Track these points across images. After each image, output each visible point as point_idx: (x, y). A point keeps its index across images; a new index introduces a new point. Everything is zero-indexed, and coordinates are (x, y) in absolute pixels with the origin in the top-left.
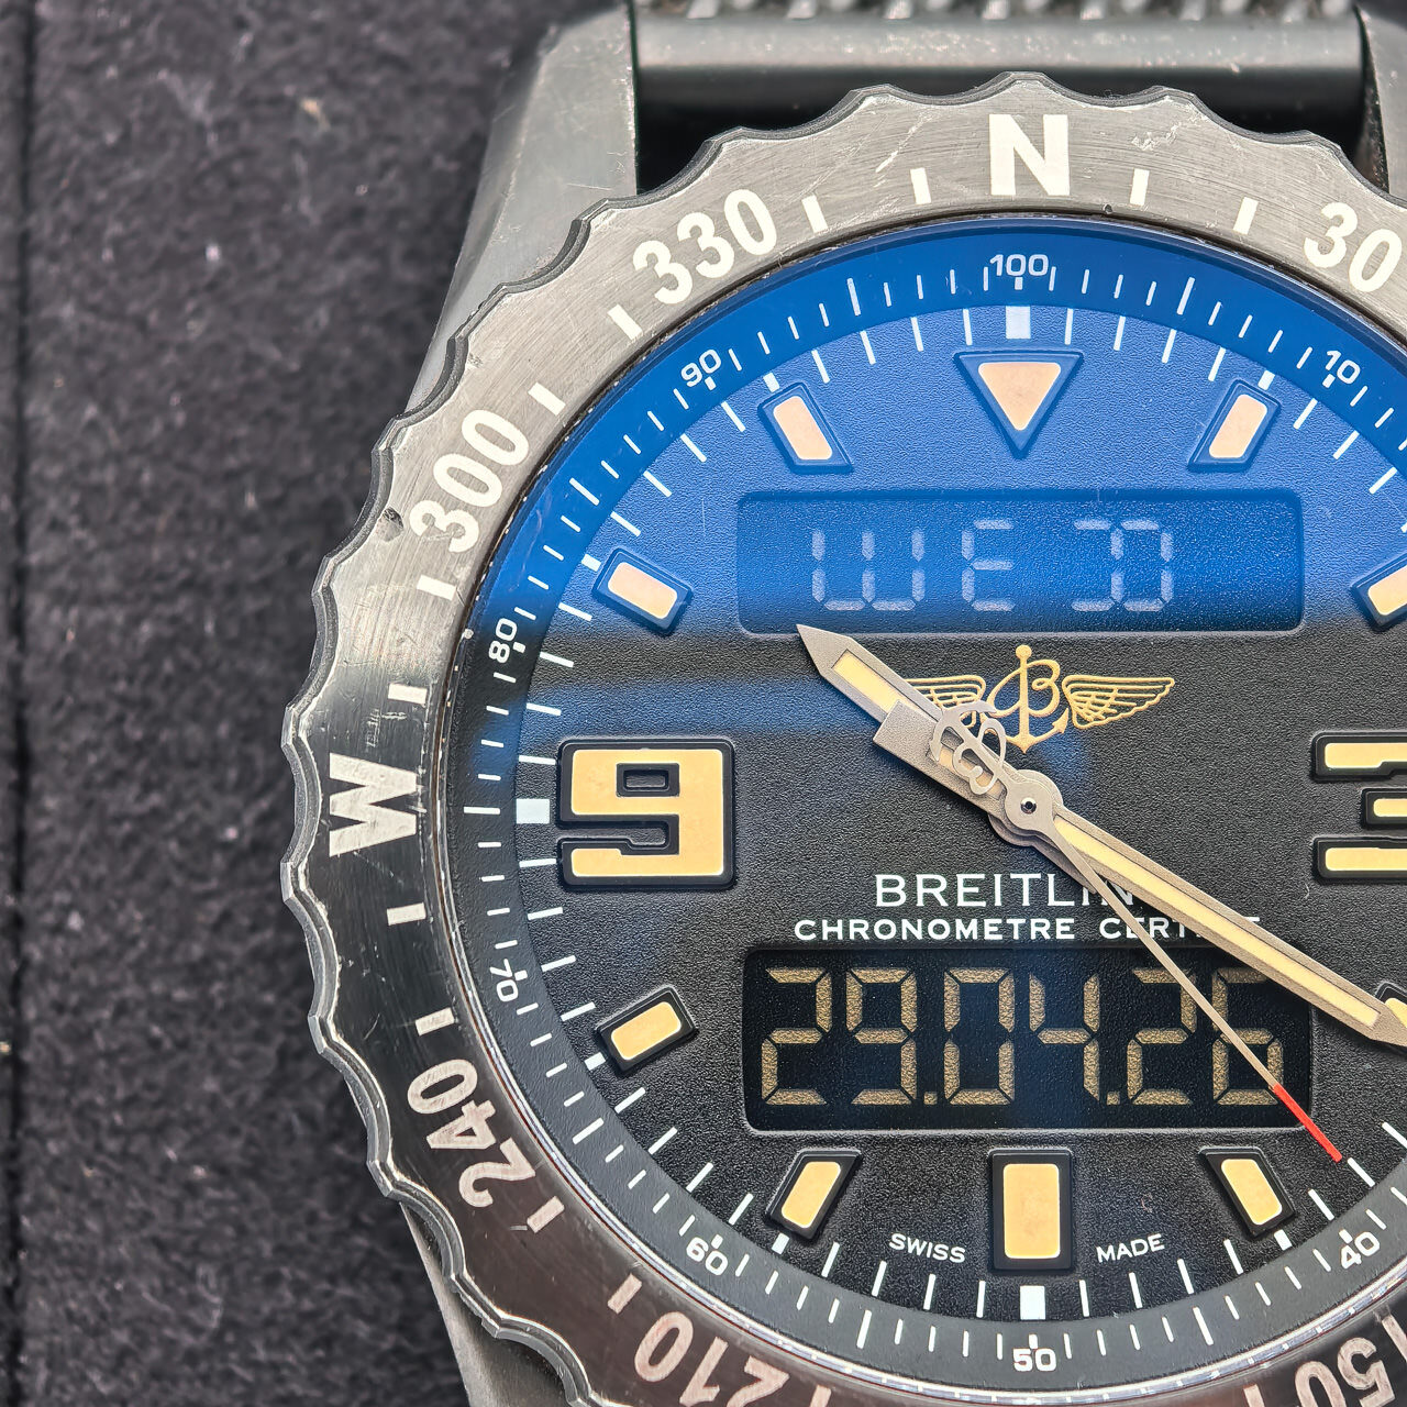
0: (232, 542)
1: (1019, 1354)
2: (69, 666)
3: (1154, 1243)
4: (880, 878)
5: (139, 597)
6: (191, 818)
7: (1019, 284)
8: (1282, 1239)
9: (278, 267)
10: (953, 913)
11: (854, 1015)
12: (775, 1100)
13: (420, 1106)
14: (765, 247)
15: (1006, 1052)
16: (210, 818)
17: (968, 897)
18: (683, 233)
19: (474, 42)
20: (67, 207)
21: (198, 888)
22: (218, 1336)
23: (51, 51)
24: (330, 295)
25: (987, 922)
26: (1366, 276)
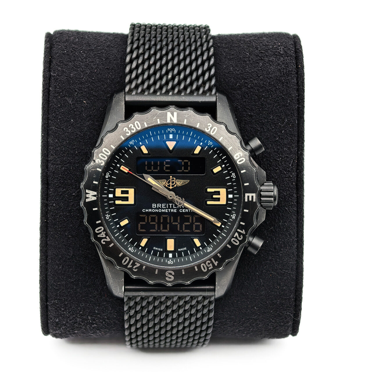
0: (74, 157)
1: (168, 262)
3: (185, 249)
5: (63, 164)
6: (69, 192)
7: (171, 132)
8: (201, 248)
9: (80, 122)
10: (162, 209)
11: (150, 220)
12: (140, 231)
13: (97, 232)
15: (168, 225)
16: (71, 192)
17: (164, 207)
18: (130, 127)
20: (53, 114)
21: (70, 201)
22: (72, 256)
23: (52, 94)
24: (87, 126)
25: (166, 210)
26: (213, 133)
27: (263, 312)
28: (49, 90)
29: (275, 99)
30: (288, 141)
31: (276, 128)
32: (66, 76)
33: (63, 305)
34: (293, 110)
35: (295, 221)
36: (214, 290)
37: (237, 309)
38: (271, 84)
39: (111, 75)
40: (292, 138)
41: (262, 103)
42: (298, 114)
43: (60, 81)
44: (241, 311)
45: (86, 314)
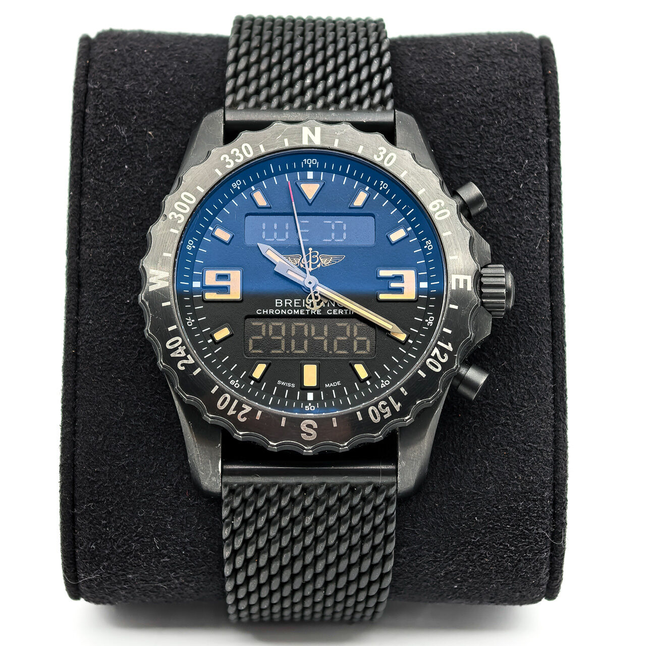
0: (130, 233)
1: (306, 407)
2: (90, 262)
3: (338, 383)
4: (276, 300)
5: (108, 246)
6: (119, 298)
7: (310, 166)
8: (368, 382)
9: (142, 170)
11: (271, 332)
12: (251, 352)
13: (168, 347)
14: (250, 156)
16: (123, 298)
18: (232, 153)
19: (189, 119)
20: (92, 156)
21: (120, 314)
22: (123, 418)
23: (89, 120)
24: (154, 176)
25: (301, 310)
26: (388, 163)
27: (492, 528)
28: (85, 114)
29: (505, 126)
30: (531, 202)
31: (508, 179)
32: (116, 88)
33: (105, 513)
34: (539, 147)
35: (548, 351)
36: (395, 473)
37: (441, 521)
38: (497, 101)
39: (199, 87)
40: (538, 197)
41: (480, 134)
42: (549, 155)
43: (105, 96)
44: (448, 525)
45: (148, 534)
